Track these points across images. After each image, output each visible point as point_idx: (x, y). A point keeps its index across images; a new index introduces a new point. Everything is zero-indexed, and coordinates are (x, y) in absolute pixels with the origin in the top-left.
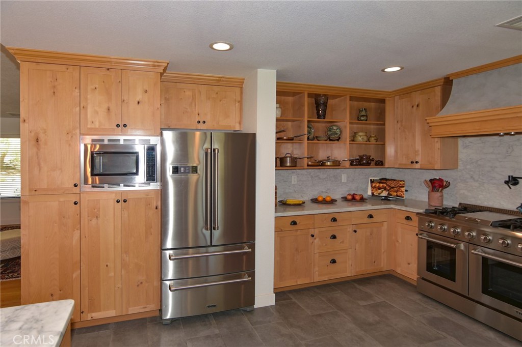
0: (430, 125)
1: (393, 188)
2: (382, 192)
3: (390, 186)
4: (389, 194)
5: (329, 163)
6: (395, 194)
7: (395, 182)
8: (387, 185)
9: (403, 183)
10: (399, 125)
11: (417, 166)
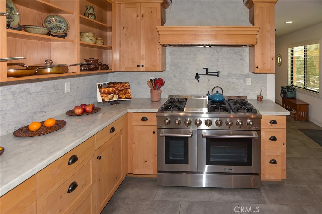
0: (160, 33)
1: (121, 91)
2: (113, 96)
3: (119, 90)
4: (119, 98)
5: (49, 70)
6: (124, 96)
7: (122, 85)
8: (116, 89)
9: (128, 84)
10: (125, 30)
11: (142, 69)
